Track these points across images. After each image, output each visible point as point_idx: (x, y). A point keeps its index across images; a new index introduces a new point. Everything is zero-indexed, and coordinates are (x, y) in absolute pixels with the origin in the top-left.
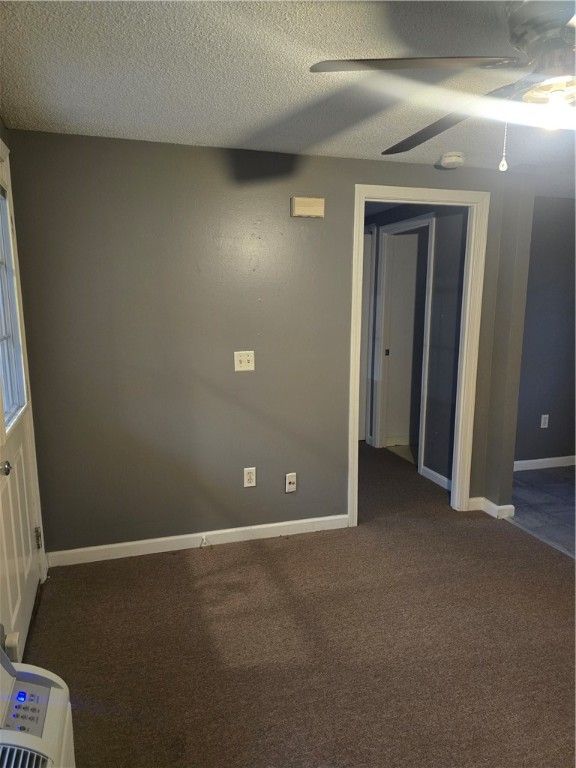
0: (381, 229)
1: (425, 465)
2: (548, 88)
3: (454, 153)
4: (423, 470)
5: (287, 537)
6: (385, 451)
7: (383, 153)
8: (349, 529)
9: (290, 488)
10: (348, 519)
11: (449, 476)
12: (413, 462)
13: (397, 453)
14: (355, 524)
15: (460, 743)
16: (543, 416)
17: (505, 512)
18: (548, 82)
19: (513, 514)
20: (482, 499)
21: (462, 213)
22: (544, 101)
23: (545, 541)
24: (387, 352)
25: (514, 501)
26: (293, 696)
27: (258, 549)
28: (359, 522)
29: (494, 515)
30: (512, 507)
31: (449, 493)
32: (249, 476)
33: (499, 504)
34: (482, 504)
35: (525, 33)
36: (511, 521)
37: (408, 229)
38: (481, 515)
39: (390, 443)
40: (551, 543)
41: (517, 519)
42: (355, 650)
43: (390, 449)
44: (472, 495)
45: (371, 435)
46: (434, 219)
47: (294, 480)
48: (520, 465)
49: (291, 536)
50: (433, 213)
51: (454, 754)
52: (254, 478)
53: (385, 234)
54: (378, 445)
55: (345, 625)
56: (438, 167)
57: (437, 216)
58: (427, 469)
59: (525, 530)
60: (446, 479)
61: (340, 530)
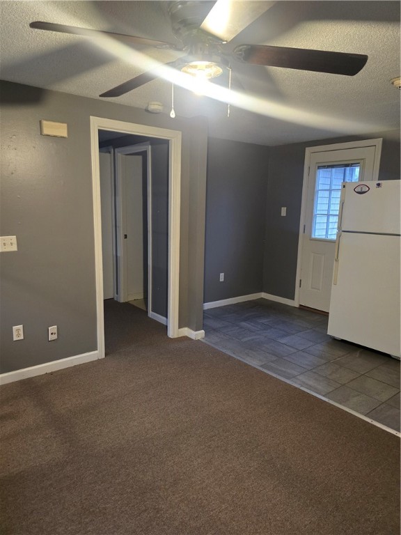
0: (116, 150)
1: (152, 311)
2: (195, 67)
3: (156, 103)
4: (151, 314)
5: (52, 373)
6: (127, 304)
7: (100, 96)
8: (99, 361)
9: (51, 337)
10: (99, 353)
11: (167, 317)
12: (145, 310)
13: (136, 305)
14: (104, 356)
15: (165, 485)
16: (221, 274)
17: (199, 335)
19: (204, 335)
20: (186, 329)
23: (221, 350)
24: (126, 236)
25: (204, 327)
26: (51, 485)
27: (28, 385)
28: (106, 355)
29: (193, 337)
30: (203, 331)
31: (167, 326)
32: (18, 332)
33: (196, 330)
34: (187, 332)
35: (180, 29)
36: (203, 340)
37: (133, 152)
38: (186, 338)
39: (130, 299)
40: (224, 351)
41: (206, 339)
42: (99, 442)
43: (130, 303)
44: (180, 327)
45: (117, 294)
46: (150, 147)
47: (56, 331)
48: (208, 306)
49: (54, 372)
50: (148, 142)
51: (161, 494)
52: (21, 332)
53: (119, 154)
54: (122, 300)
55: (92, 427)
56: (147, 110)
57: (151, 145)
58: (153, 313)
59: (210, 344)
60: (165, 318)
61: (92, 362)
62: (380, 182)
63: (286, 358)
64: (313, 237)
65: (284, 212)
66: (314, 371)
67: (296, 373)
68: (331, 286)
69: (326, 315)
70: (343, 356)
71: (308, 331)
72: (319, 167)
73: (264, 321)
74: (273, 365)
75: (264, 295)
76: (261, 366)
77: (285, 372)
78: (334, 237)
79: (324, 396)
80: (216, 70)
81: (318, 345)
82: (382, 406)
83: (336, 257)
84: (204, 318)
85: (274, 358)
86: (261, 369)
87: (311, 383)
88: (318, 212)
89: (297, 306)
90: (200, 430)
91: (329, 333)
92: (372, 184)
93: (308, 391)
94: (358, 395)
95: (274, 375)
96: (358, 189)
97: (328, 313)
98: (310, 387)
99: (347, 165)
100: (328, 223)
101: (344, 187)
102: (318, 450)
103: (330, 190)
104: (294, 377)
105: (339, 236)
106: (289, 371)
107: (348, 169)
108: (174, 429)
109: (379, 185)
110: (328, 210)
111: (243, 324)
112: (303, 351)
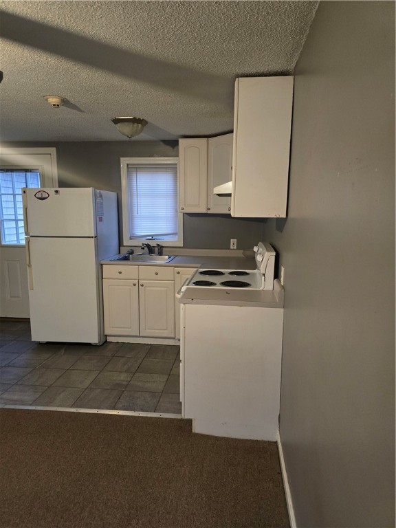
62: (58, 189)
64: (3, 243)
68: (28, 292)
69: (27, 321)
70: (50, 357)
71: (13, 342)
78: (23, 242)
79: (31, 405)
81: (23, 355)
82: (85, 393)
83: (28, 263)
87: (16, 397)
88: (5, 217)
91: (34, 339)
92: (51, 191)
93: (14, 407)
94: (64, 391)
96: (39, 196)
97: (29, 319)
99: (27, 171)
100: (17, 227)
101: (25, 192)
103: (14, 195)
105: (28, 241)
107: (29, 174)
109: (57, 192)
110: (15, 215)
112: (6, 366)
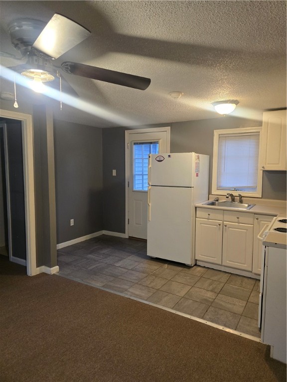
1: (13, 255)
2: (33, 73)
4: (12, 258)
11: (25, 259)
12: (6, 255)
16: (71, 220)
17: (55, 270)
18: (32, 70)
19: (58, 270)
20: (43, 267)
21: (19, 123)
22: (33, 78)
25: (58, 263)
30: (58, 267)
31: (26, 267)
33: (52, 267)
34: (44, 269)
35: (18, 44)
36: (58, 274)
38: (43, 275)
41: (61, 272)
44: (38, 266)
46: (6, 124)
48: (61, 246)
50: (4, 121)
58: (14, 257)
59: (64, 276)
60: (24, 261)
62: (170, 154)
63: (120, 277)
64: (134, 189)
65: (114, 173)
66: (139, 283)
67: (127, 287)
69: (145, 241)
70: (158, 268)
72: (135, 144)
73: (105, 251)
74: (111, 284)
75: (104, 232)
76: (103, 286)
77: (119, 288)
79: (146, 300)
80: (49, 77)
81: (141, 264)
82: (181, 300)
83: (148, 202)
84: (58, 256)
85: (112, 279)
86: (102, 289)
87: (137, 293)
88: (136, 173)
89: (127, 237)
90: (55, 349)
91: (148, 254)
92: (166, 155)
93: (135, 299)
94: (167, 295)
95: (112, 292)
96: (158, 159)
97: (147, 240)
98: (137, 296)
99: (151, 143)
100: (143, 179)
101: (150, 157)
102: (143, 342)
103: (143, 159)
104: (126, 290)
105: (149, 188)
106: (122, 286)
107: (152, 145)
108: (32, 353)
109: (169, 156)
110: (142, 171)
111: (90, 256)
112: (132, 270)
